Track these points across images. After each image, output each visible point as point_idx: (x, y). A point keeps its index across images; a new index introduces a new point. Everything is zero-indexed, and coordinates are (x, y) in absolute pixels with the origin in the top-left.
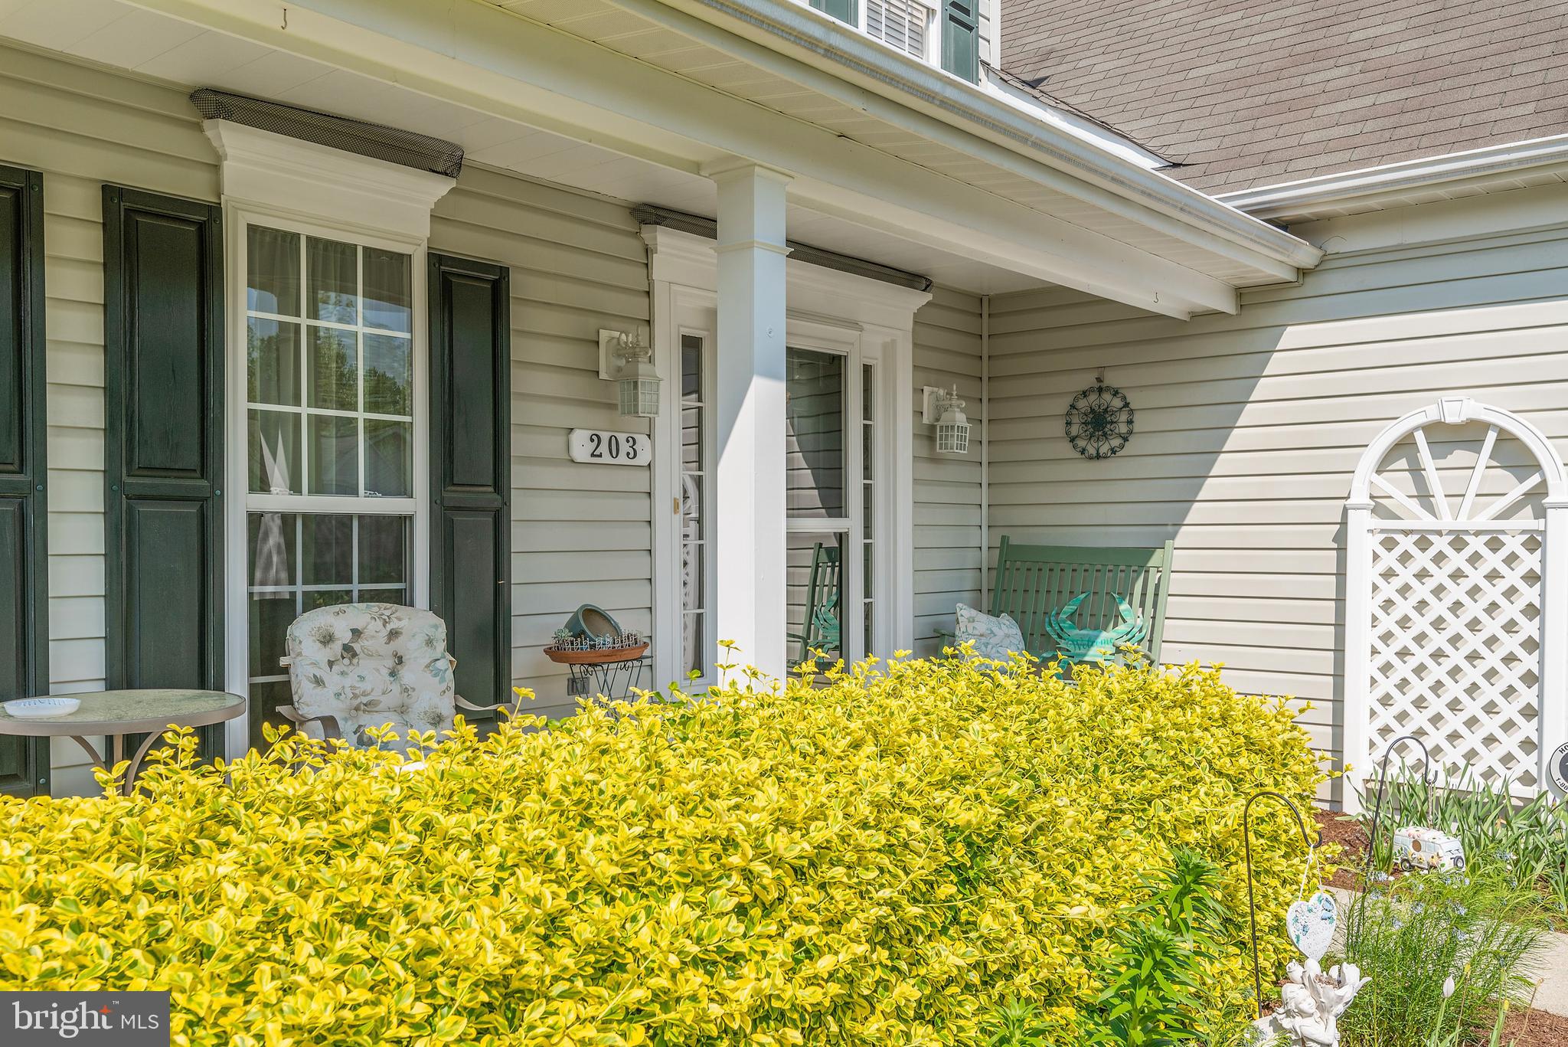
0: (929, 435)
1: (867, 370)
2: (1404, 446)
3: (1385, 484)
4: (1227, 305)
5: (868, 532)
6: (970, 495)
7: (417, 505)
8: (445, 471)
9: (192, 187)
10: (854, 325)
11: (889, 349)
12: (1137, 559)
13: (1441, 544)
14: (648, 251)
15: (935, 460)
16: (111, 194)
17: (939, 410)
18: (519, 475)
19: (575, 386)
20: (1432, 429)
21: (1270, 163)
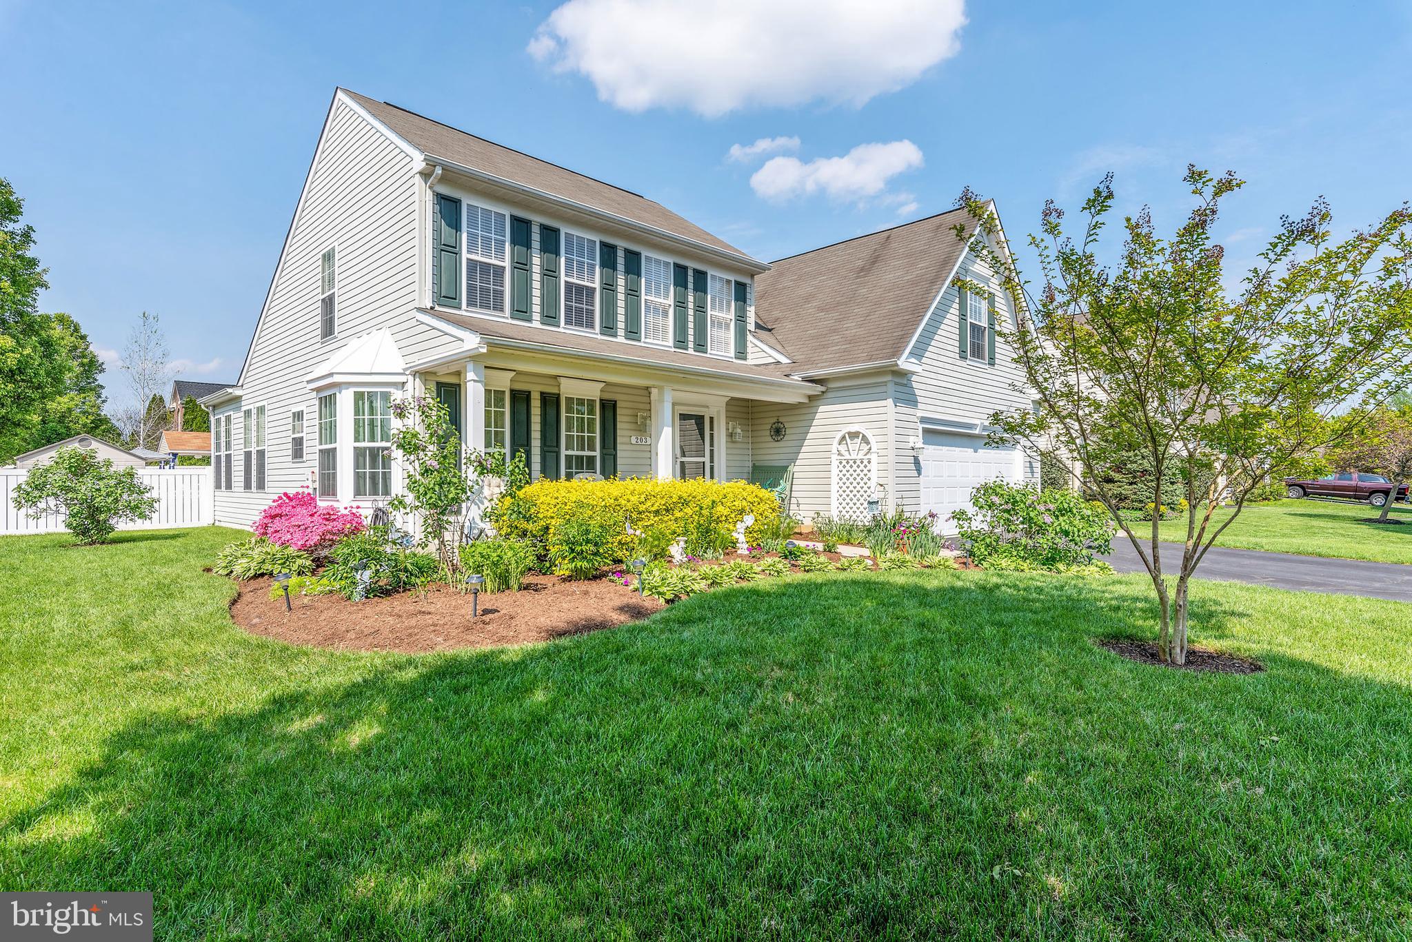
0: (731, 435)
1: (711, 419)
2: (844, 438)
3: (840, 448)
4: (806, 401)
5: (712, 461)
6: (746, 452)
7: (597, 453)
8: (603, 446)
9: (555, 391)
10: (708, 407)
11: (718, 412)
12: (785, 469)
13: (851, 462)
14: (650, 393)
15: (733, 442)
16: (542, 393)
17: (734, 428)
18: (619, 447)
19: (633, 426)
20: (849, 433)
21: (811, 362)
